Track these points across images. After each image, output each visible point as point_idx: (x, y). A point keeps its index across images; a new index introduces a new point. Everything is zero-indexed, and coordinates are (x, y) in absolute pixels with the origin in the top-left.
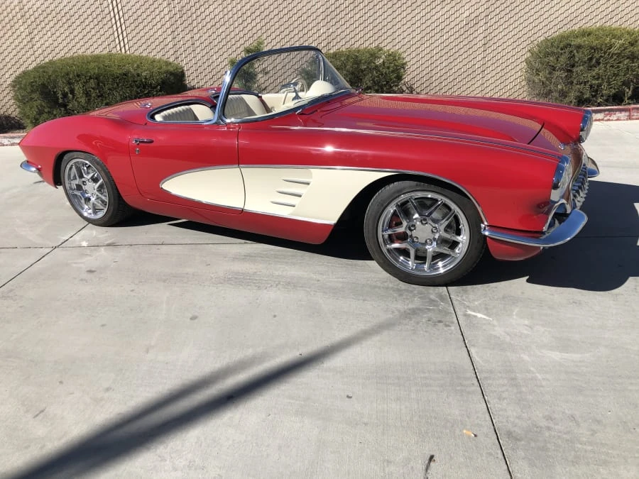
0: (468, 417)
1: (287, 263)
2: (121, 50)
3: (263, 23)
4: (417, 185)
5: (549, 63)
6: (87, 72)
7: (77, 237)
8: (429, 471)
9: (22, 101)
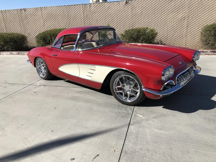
0: (116, 145)
1: (90, 95)
2: (69, 27)
3: (112, 19)
4: (124, 73)
5: (207, 33)
6: (56, 34)
7: (37, 82)
8: (95, 159)
9: (38, 42)
